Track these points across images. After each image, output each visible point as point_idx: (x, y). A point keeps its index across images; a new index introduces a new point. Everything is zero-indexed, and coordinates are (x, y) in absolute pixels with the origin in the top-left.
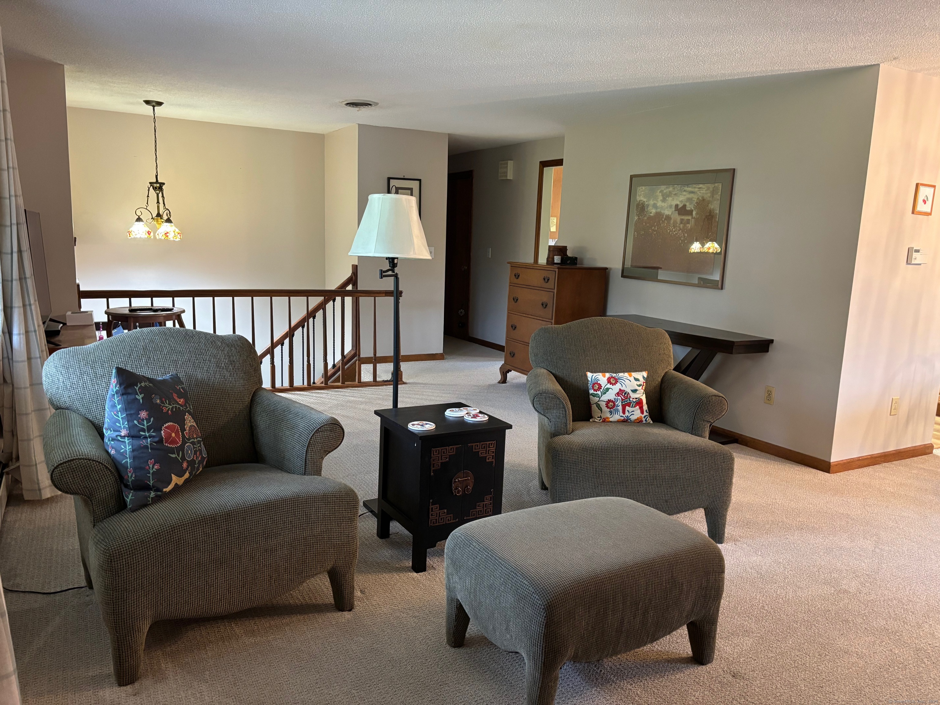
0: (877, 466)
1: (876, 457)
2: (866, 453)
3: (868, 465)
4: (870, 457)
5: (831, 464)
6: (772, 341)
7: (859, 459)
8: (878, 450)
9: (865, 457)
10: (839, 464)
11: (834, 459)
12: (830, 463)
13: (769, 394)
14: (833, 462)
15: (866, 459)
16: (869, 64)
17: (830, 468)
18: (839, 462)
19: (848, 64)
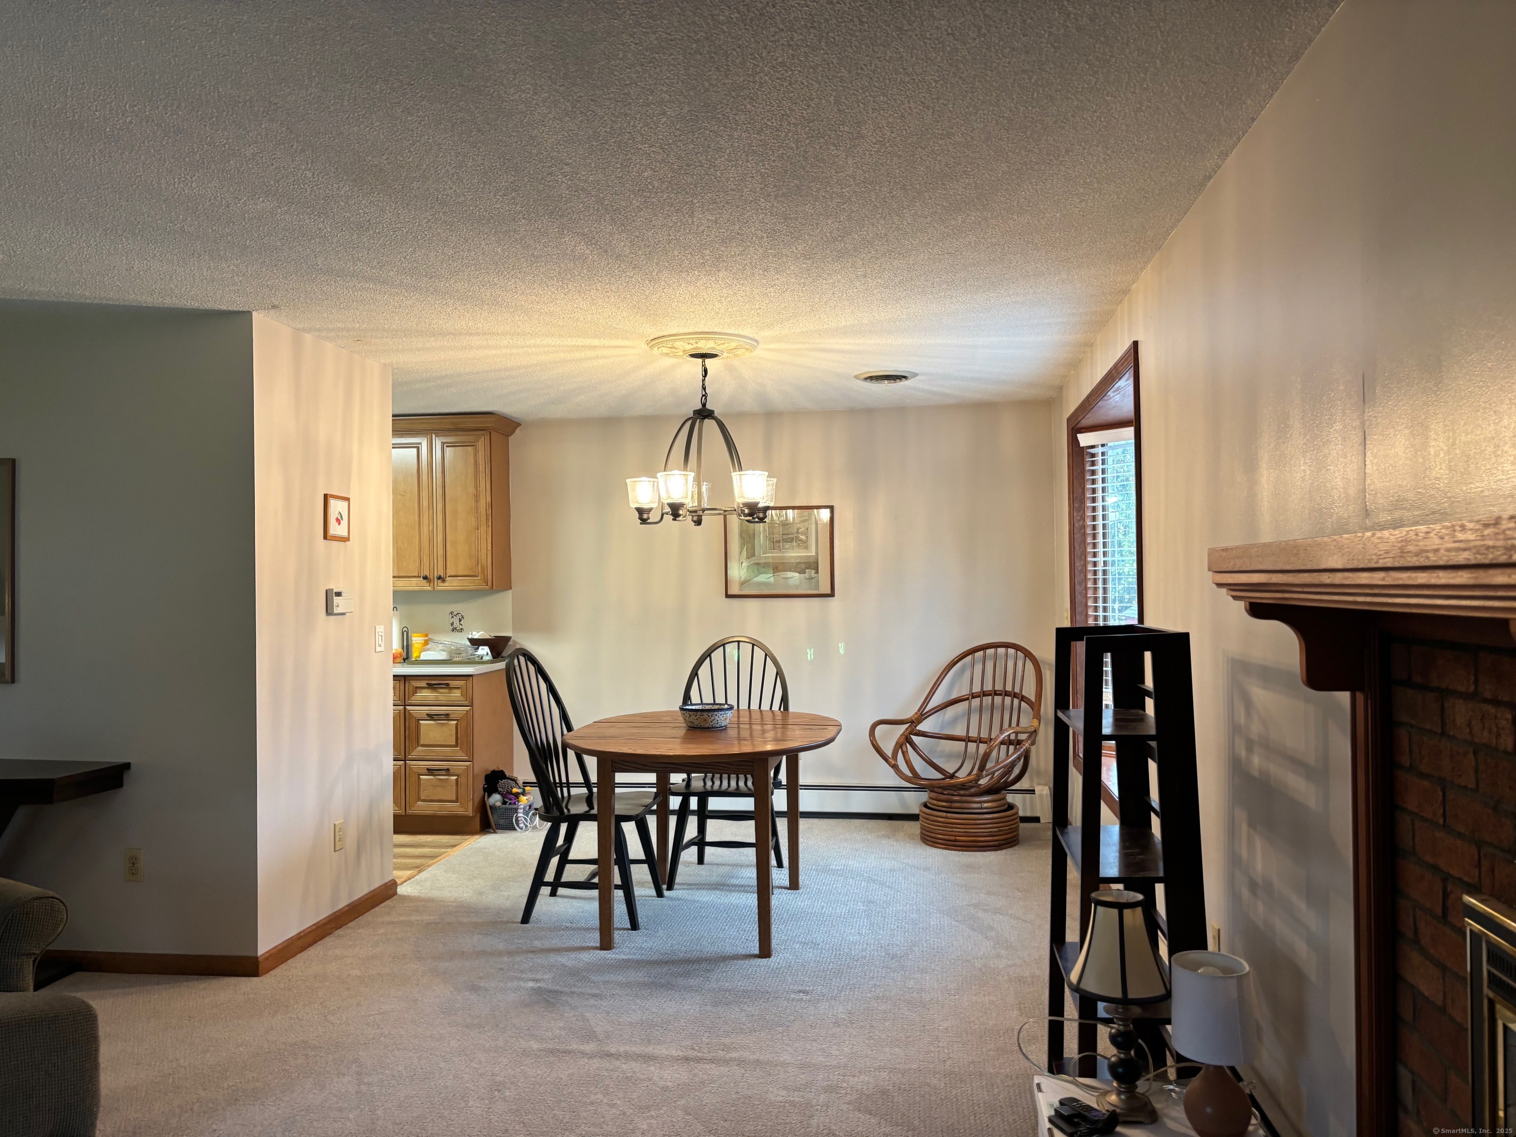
0: (327, 939)
1: (325, 924)
2: (309, 922)
3: (315, 942)
4: (314, 927)
5: (260, 959)
6: (127, 766)
7: (299, 937)
8: (325, 913)
9: (309, 930)
10: (270, 956)
11: (263, 947)
12: (257, 958)
13: (133, 863)
14: (262, 955)
15: (310, 932)
16: (235, 309)
17: (258, 966)
18: (271, 952)
19: (201, 304)
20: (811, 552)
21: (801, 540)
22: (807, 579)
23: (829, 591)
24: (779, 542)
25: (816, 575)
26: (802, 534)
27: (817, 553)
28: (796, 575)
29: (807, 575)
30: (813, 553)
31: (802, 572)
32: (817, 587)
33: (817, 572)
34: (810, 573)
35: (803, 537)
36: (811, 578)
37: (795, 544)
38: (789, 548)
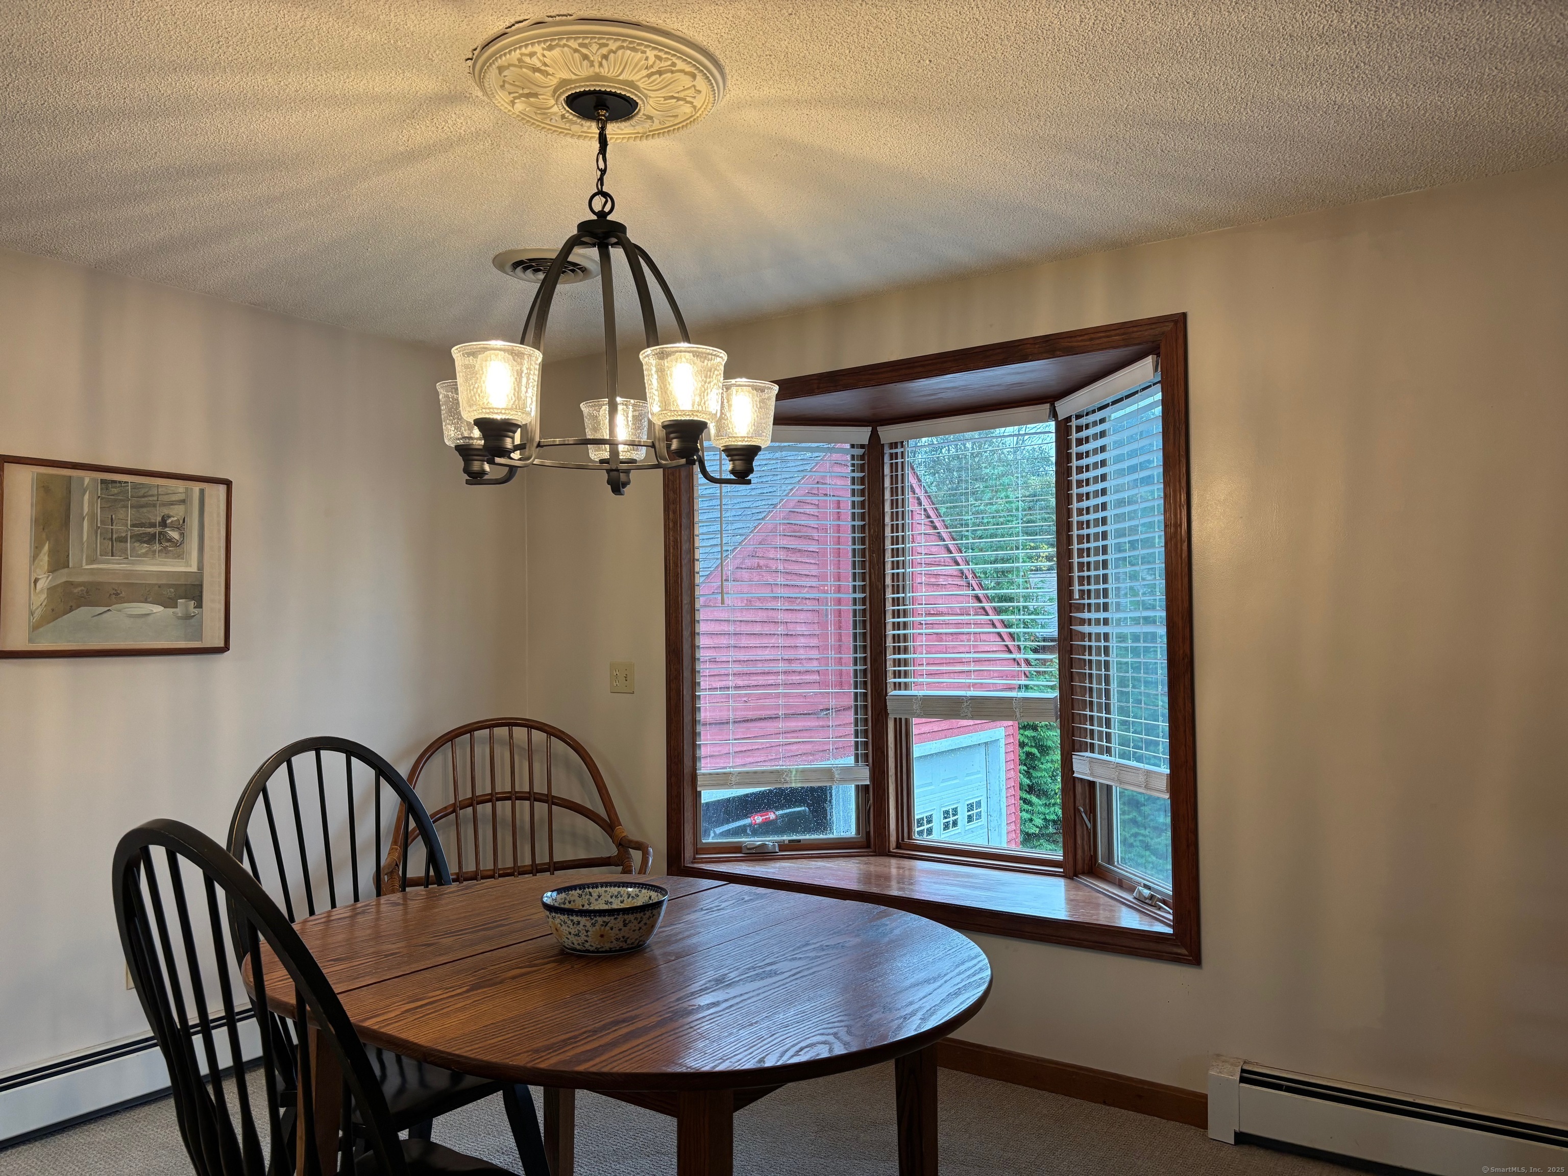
20: (188, 565)
21: (170, 540)
22: (179, 618)
23: (222, 644)
24: (123, 540)
25: (196, 611)
26: (174, 527)
27: (201, 567)
28: (160, 609)
29: (179, 611)
30: (194, 569)
31: (169, 603)
32: (198, 633)
33: (199, 605)
34: (187, 607)
35: (175, 535)
36: (188, 617)
37: (157, 547)
38: (145, 555)
